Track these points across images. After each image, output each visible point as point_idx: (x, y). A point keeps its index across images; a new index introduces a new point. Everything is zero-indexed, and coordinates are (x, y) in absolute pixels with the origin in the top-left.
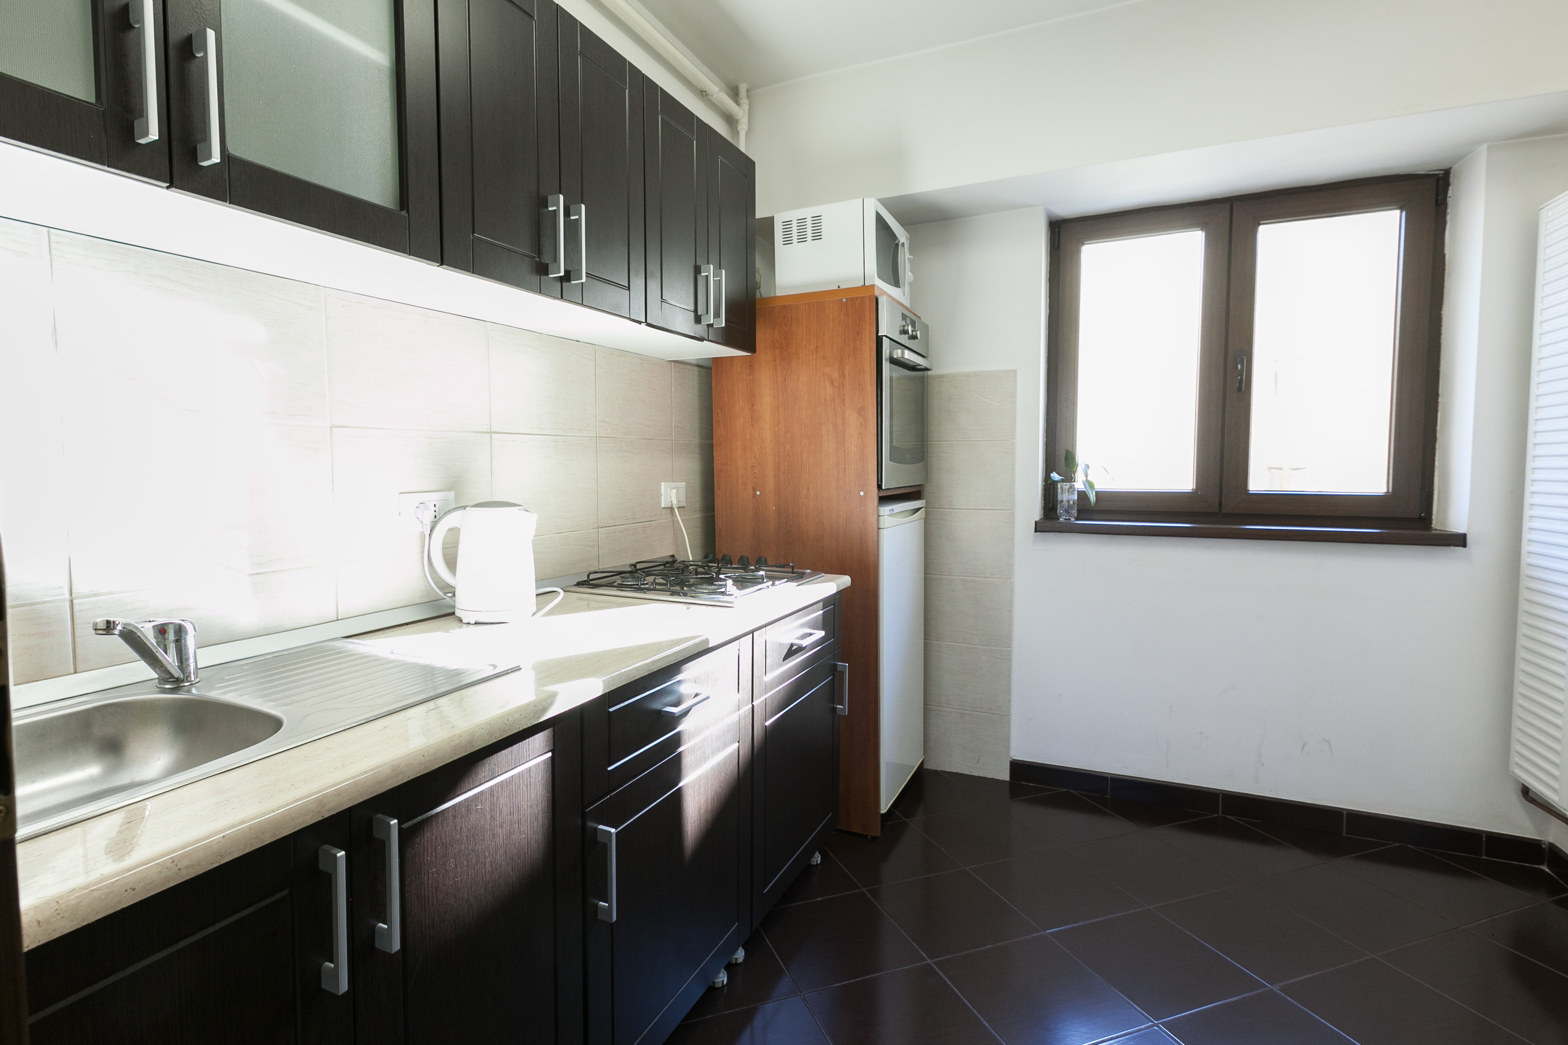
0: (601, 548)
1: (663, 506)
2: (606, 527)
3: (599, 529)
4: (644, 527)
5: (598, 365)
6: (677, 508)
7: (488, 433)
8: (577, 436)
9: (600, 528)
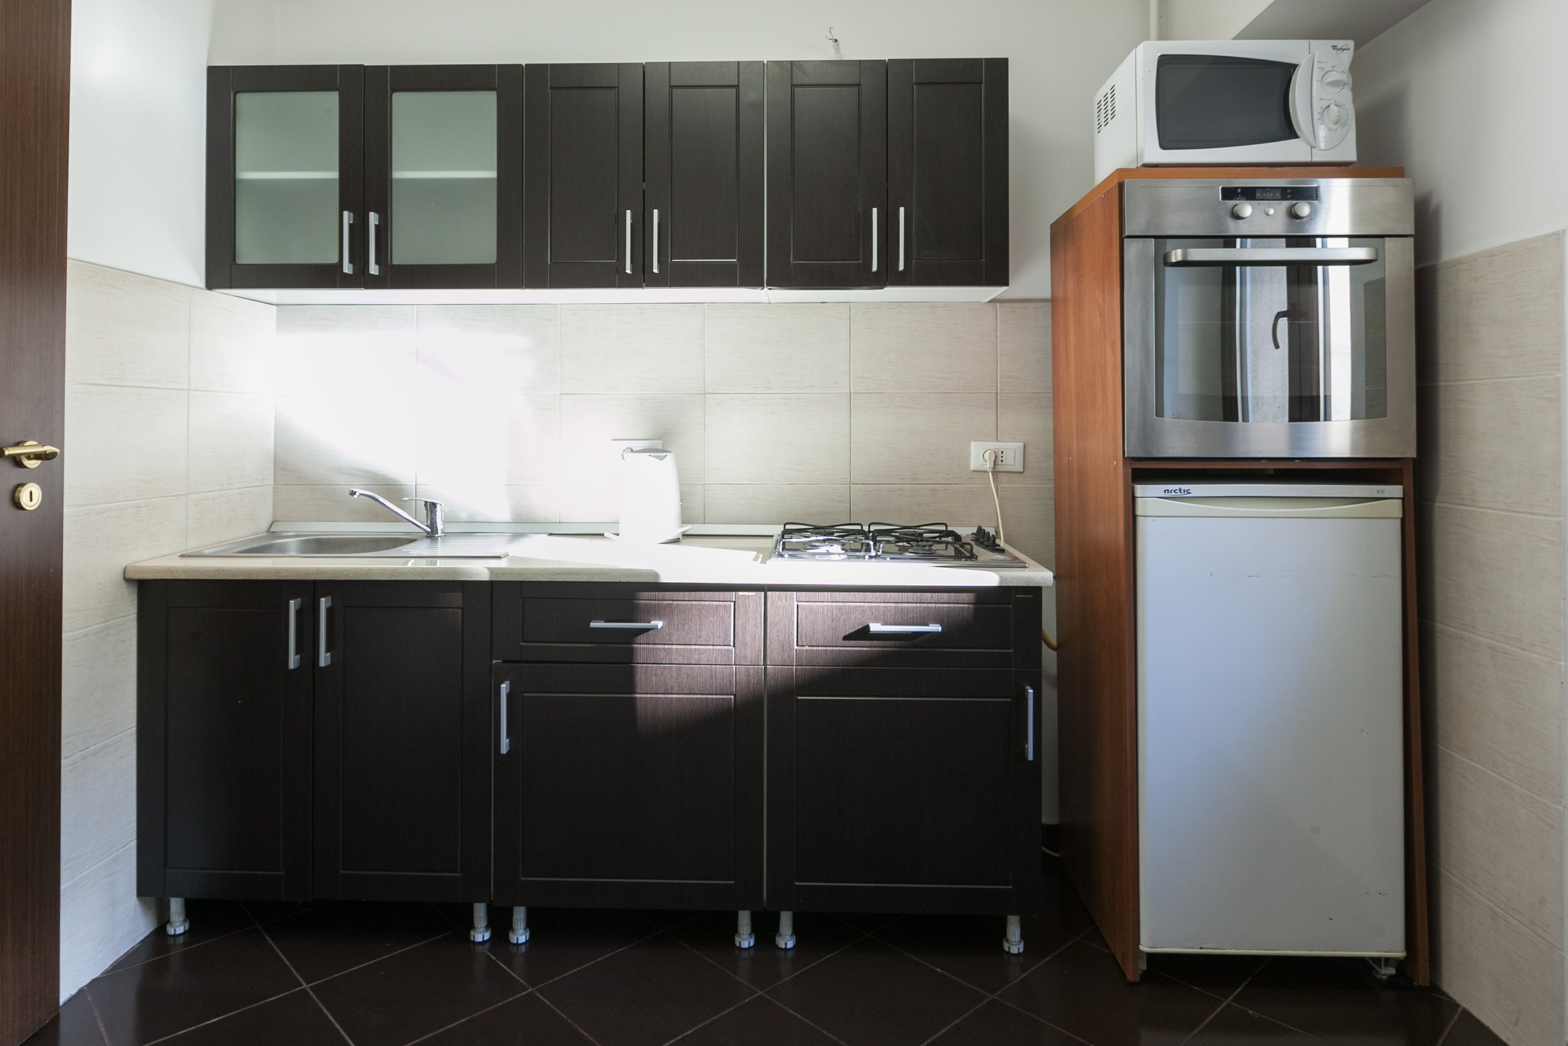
0: (853, 505)
1: (972, 469)
2: (862, 484)
3: (852, 486)
4: (933, 490)
5: (853, 322)
6: (992, 472)
7: (707, 393)
8: (818, 393)
9: (853, 484)
